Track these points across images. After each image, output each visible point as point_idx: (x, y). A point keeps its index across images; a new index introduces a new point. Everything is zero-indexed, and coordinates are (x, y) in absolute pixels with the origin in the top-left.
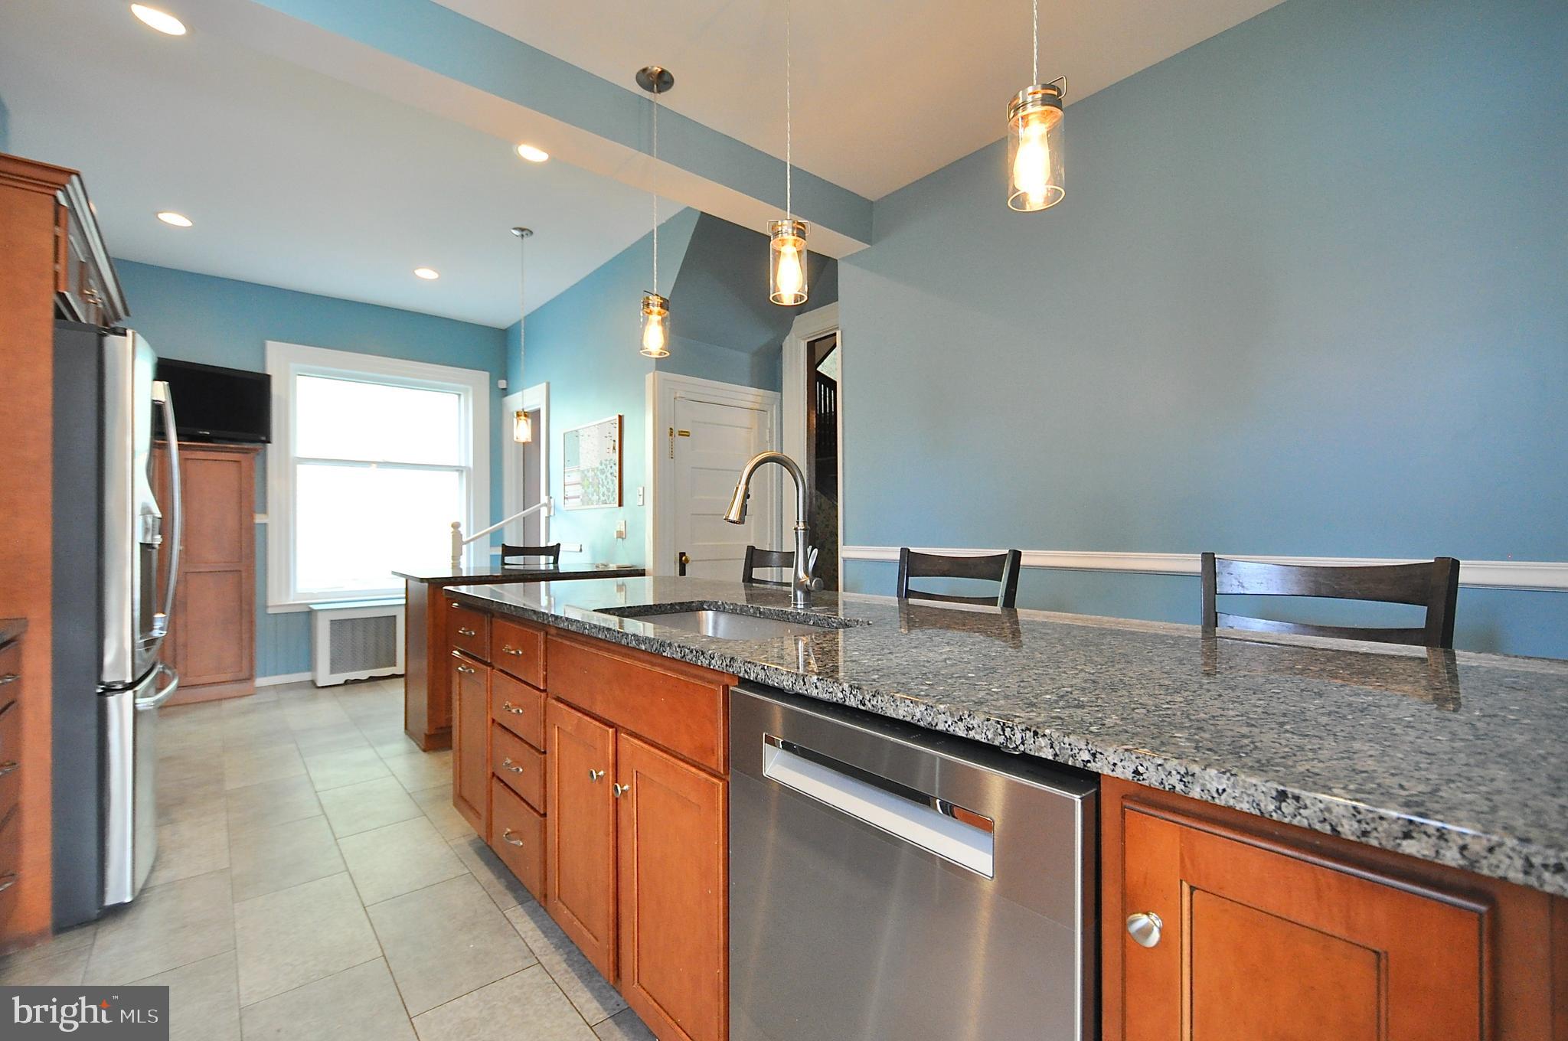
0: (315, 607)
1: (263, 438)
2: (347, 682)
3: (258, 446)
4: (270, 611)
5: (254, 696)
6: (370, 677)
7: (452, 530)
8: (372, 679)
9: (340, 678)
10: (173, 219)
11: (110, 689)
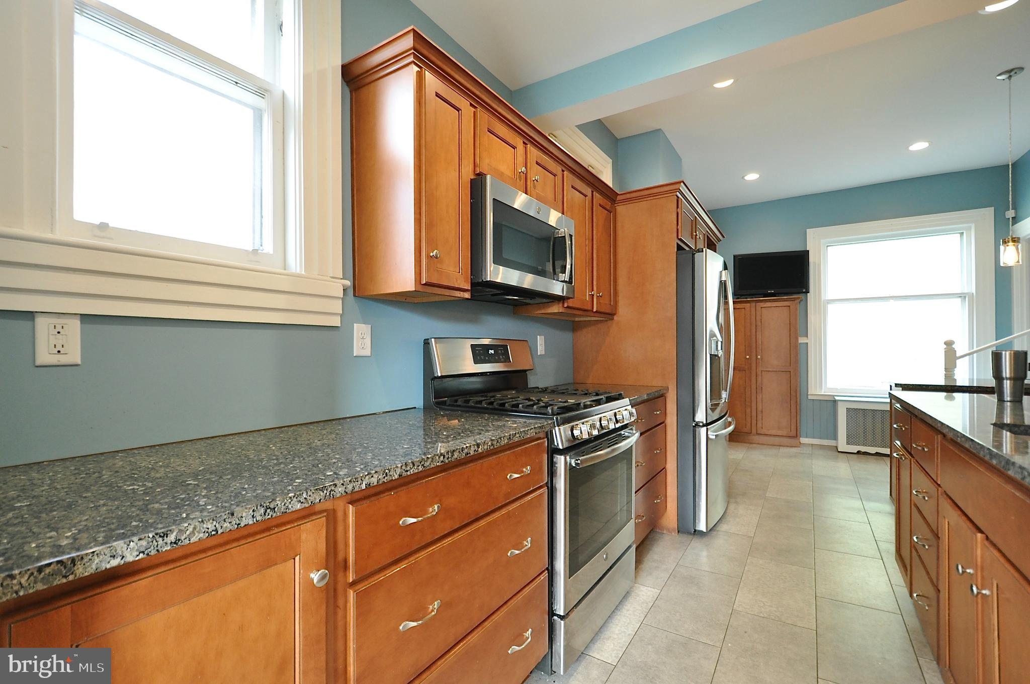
0: (837, 398)
1: (804, 290)
2: (859, 452)
3: (802, 296)
4: (810, 397)
5: (799, 448)
6: (877, 453)
7: (945, 346)
8: (877, 454)
9: (855, 449)
10: (752, 177)
11: (697, 425)
